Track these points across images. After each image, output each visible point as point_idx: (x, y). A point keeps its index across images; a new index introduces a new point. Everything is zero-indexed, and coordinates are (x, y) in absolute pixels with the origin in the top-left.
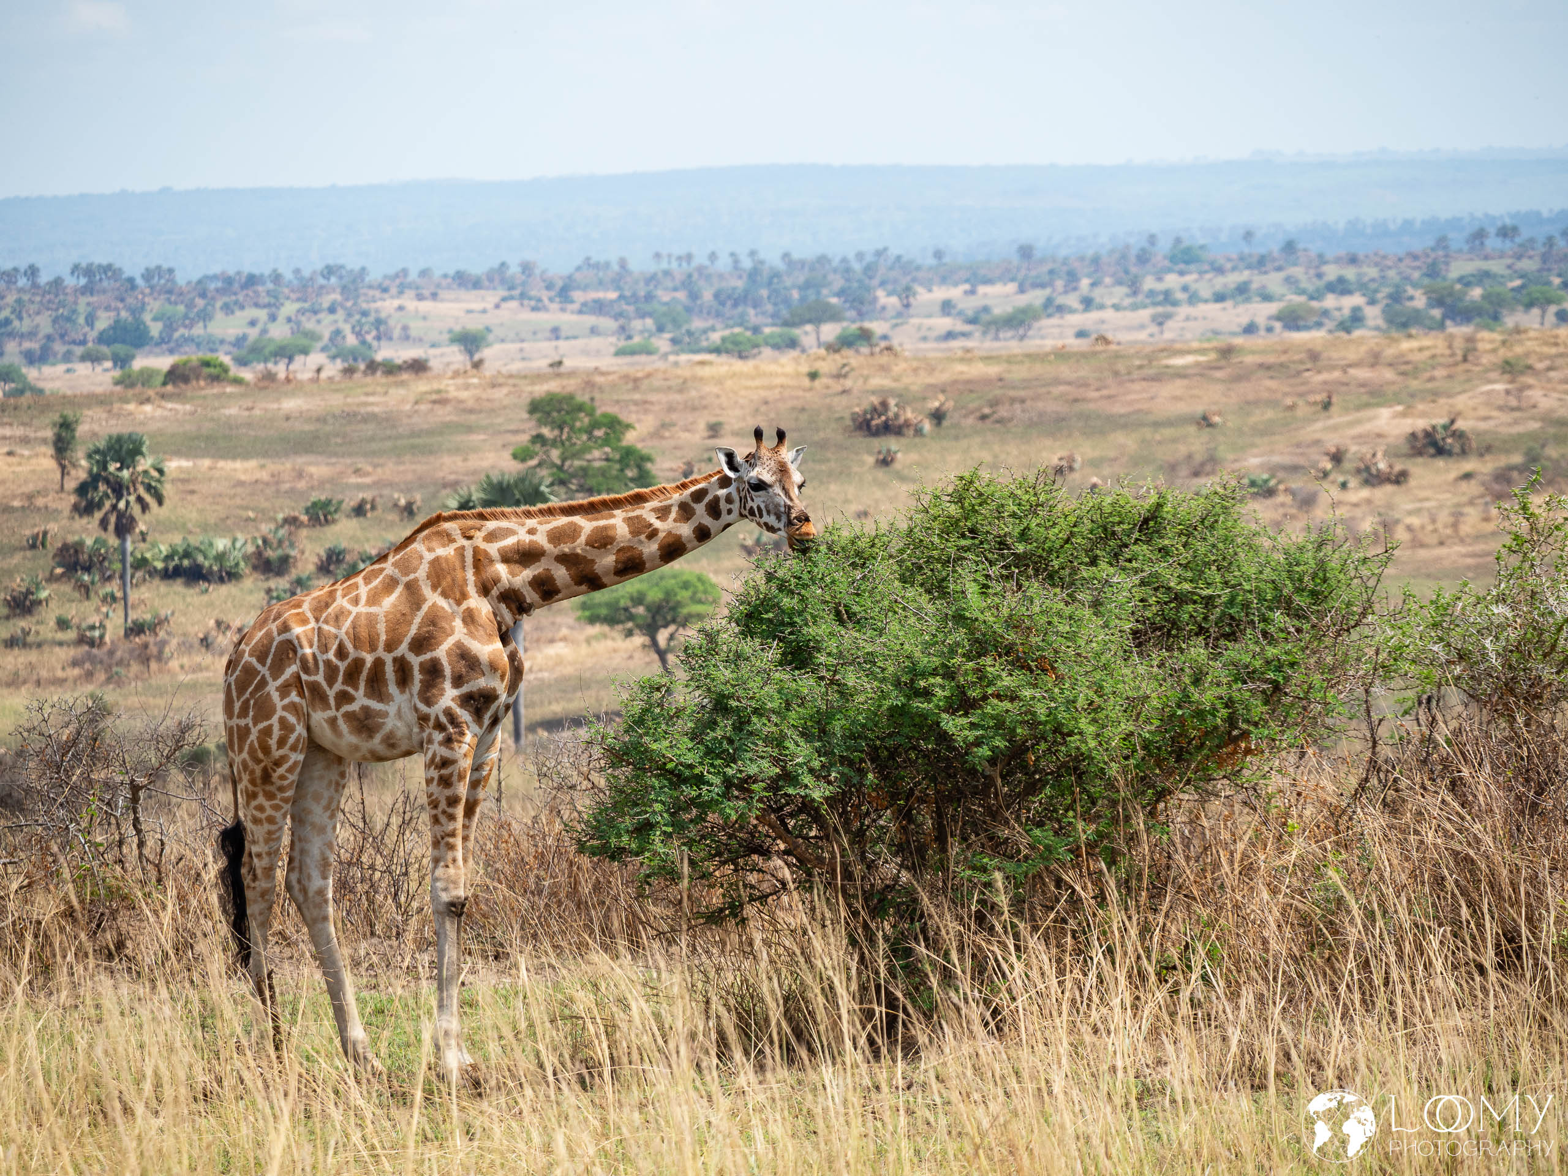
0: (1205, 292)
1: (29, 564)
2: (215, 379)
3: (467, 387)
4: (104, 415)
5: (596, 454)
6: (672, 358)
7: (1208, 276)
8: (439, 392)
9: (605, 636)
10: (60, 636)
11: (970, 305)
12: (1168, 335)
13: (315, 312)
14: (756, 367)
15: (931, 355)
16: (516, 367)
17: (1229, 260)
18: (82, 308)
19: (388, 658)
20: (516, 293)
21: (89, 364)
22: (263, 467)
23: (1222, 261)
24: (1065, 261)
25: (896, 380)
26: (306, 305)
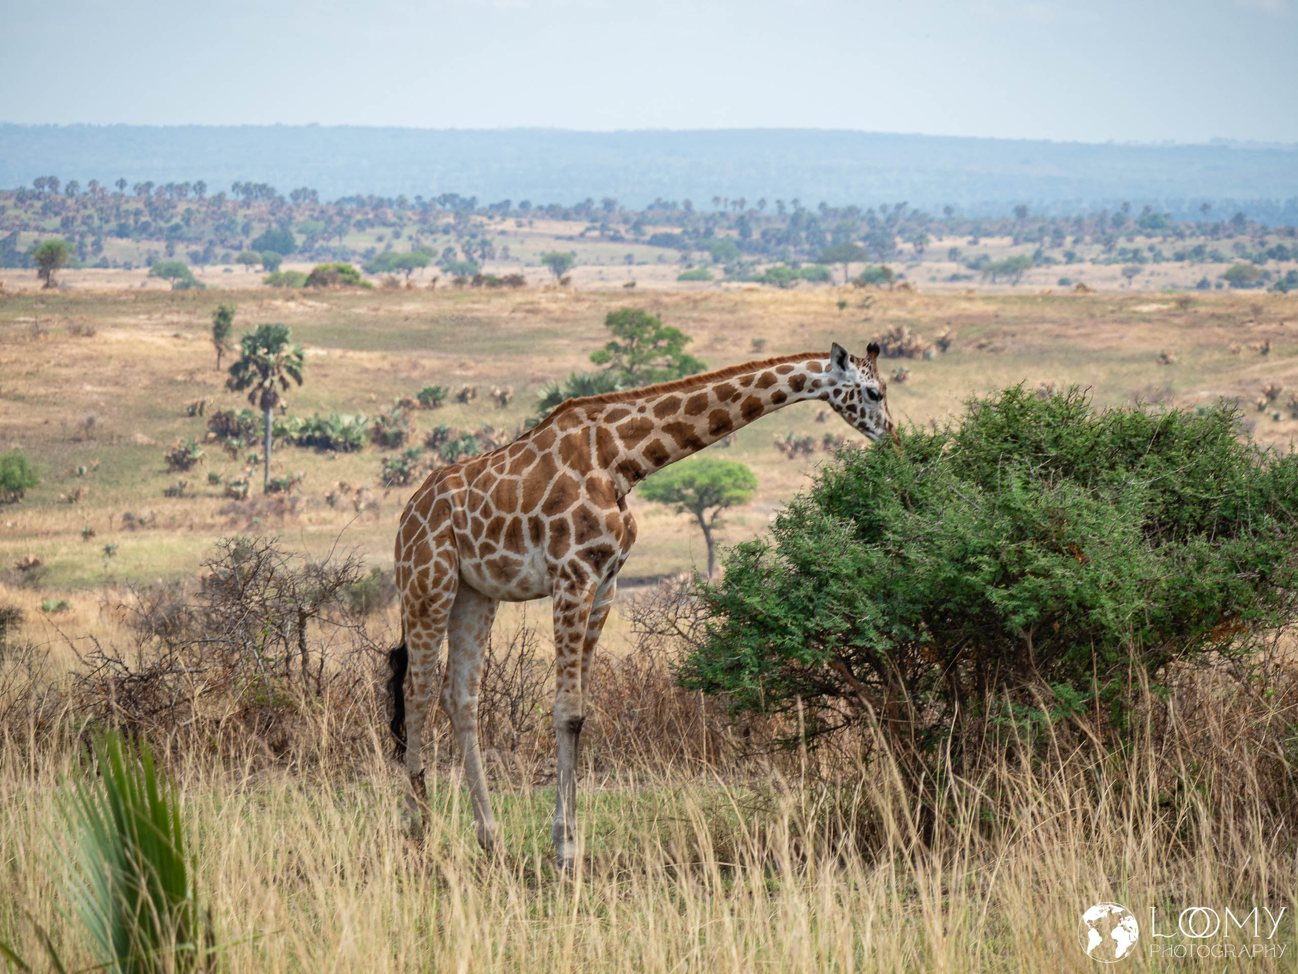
0: (1167, 252)
1: (188, 429)
2: (349, 283)
3: (556, 300)
4: (255, 309)
5: (660, 360)
6: (724, 285)
7: (1170, 239)
8: (532, 303)
9: (659, 512)
10: (211, 489)
11: (973, 253)
12: (1135, 286)
13: (432, 233)
14: (795, 296)
15: (939, 293)
16: (597, 285)
17: (1189, 227)
18: (240, 219)
19: (524, 518)
20: (598, 225)
21: (243, 266)
22: (384, 358)
23: (1183, 228)
24: (1053, 221)
25: (911, 312)
26: (426, 227)
